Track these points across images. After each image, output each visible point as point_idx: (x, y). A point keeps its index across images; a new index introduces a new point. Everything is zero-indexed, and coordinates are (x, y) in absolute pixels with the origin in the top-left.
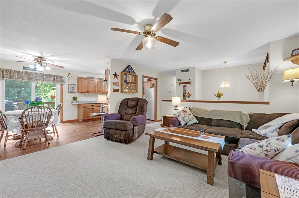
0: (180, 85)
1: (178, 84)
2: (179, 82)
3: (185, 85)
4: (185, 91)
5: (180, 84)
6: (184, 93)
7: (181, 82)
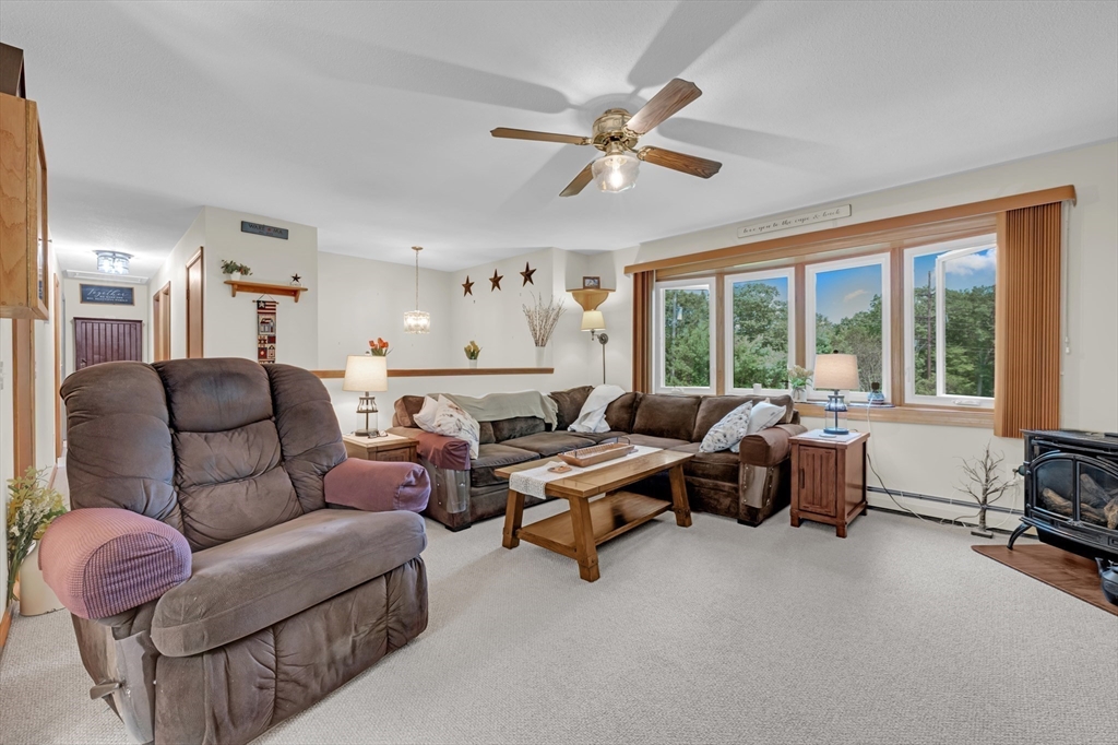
0: (234, 296)
1: (228, 289)
2: (236, 277)
3: (267, 297)
4: (272, 330)
5: (239, 287)
6: (265, 335)
7: (247, 279)
